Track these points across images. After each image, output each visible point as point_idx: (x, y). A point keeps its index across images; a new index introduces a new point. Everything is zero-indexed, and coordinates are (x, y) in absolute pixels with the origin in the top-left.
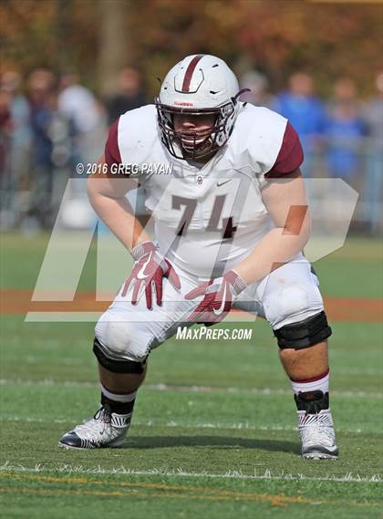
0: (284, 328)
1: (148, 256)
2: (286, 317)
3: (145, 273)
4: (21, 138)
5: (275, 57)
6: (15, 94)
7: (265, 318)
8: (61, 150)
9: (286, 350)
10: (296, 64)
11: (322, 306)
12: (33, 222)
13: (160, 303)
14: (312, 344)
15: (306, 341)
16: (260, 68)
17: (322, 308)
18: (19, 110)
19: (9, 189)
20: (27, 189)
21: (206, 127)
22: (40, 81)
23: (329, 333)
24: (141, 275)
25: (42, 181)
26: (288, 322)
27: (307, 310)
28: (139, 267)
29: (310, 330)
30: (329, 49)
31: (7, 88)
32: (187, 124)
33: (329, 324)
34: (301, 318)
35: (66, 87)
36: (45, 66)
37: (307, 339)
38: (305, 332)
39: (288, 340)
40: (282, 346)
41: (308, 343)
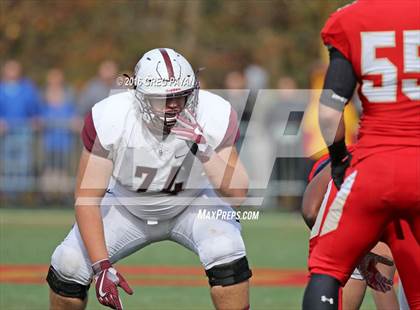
0: (214, 268)
2: (216, 260)
9: (215, 287)
11: (244, 252)
14: (236, 283)
17: (244, 254)
23: (249, 275)
27: (232, 254)
29: (235, 270)
34: (228, 260)
37: (232, 278)
38: (231, 272)
39: (217, 278)
40: (212, 284)
41: (233, 281)
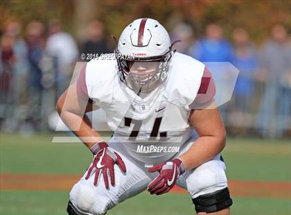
0: (200, 197)
1: (102, 151)
2: (201, 190)
3: (101, 164)
4: (21, 68)
5: (197, 14)
6: (17, 37)
7: (186, 189)
8: (48, 77)
9: (200, 213)
10: (211, 19)
11: (226, 184)
12: (29, 125)
13: (113, 184)
14: (218, 210)
15: (214, 207)
16: (187, 21)
17: (226, 185)
18: (20, 49)
19: (12, 103)
20: (24, 103)
21: (153, 70)
22: (35, 29)
23: (230, 203)
24: (99, 165)
25: (36, 98)
26: (202, 193)
27: (215, 186)
28: (97, 160)
29: (217, 199)
30: (234, 8)
31: (12, 34)
32: (141, 68)
33: (231, 197)
34: (211, 191)
35: (53, 33)
36: (37, 19)
37: (215, 206)
38: (214, 201)
39: (202, 206)
40: (198, 210)
41: (215, 209)
